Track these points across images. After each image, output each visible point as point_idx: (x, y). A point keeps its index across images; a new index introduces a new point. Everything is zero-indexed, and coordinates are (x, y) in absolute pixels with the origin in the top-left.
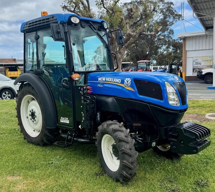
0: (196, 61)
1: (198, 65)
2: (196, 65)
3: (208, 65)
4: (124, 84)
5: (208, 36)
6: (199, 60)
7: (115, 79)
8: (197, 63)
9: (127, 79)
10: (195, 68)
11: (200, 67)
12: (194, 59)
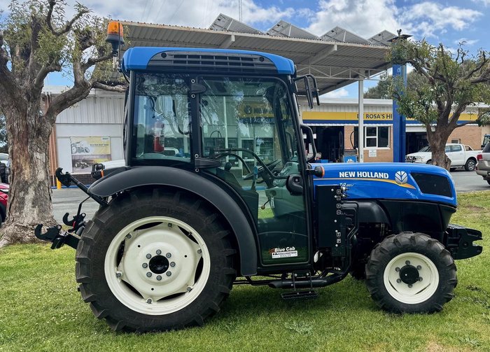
0: (78, 145)
1: (82, 153)
2: (78, 154)
3: (102, 153)
4: (395, 180)
5: (98, 100)
6: (84, 144)
7: (376, 173)
8: (80, 150)
9: (399, 172)
10: (77, 158)
11: (86, 158)
12: (74, 141)
